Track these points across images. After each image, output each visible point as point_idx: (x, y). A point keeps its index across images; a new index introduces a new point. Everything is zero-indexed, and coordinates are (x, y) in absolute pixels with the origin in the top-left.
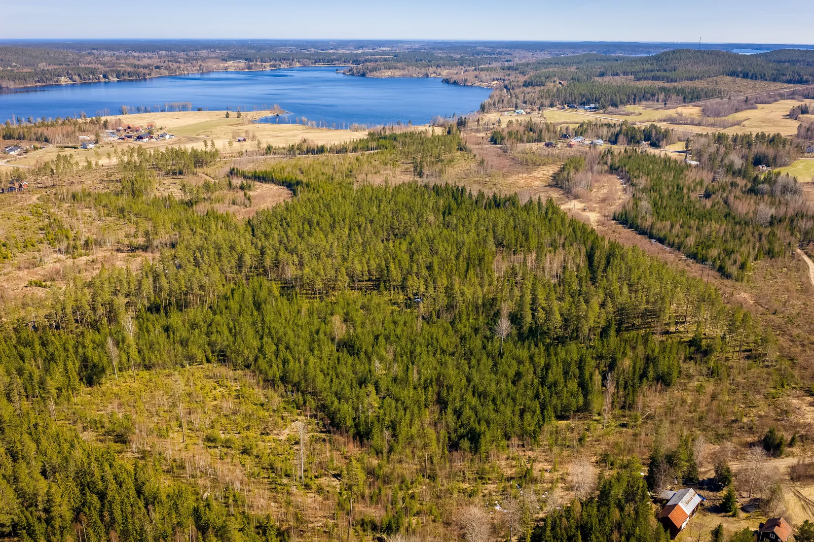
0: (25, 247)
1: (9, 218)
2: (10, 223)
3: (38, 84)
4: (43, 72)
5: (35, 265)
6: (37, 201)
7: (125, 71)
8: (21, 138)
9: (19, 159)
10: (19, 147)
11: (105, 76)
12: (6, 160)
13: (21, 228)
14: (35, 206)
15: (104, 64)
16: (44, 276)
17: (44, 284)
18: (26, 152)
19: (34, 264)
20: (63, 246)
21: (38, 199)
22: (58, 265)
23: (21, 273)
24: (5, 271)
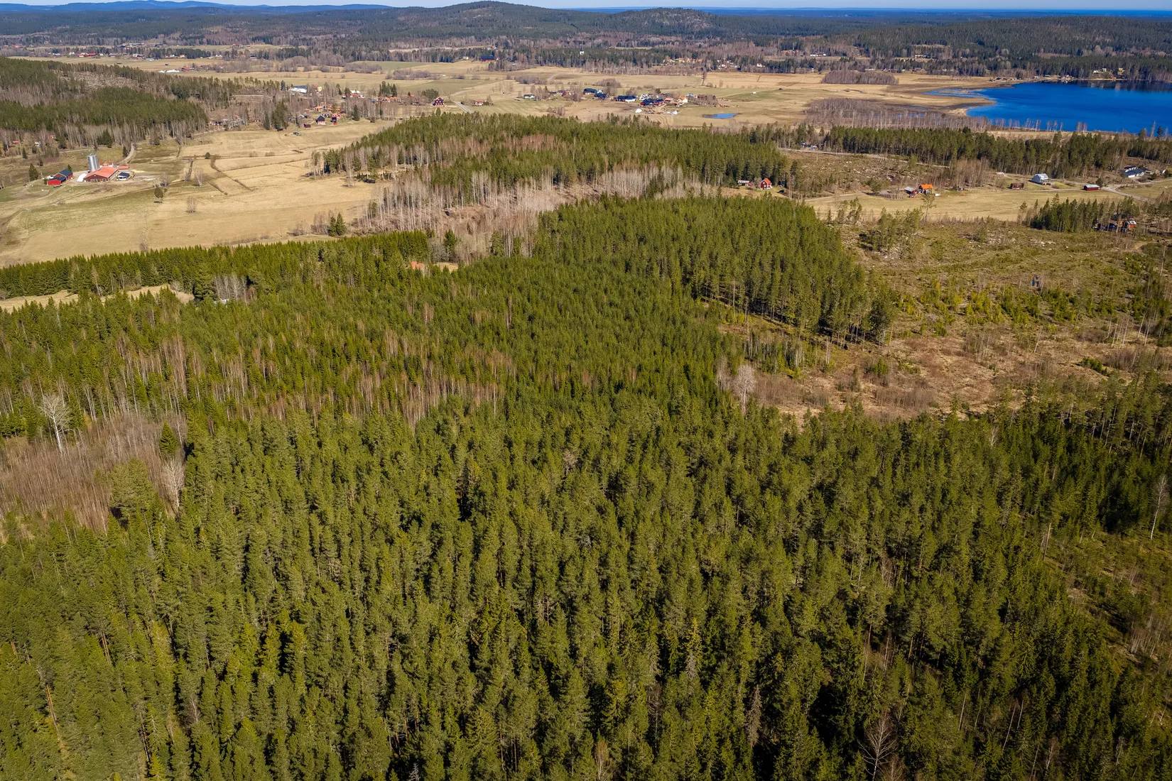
0: (1099, 310)
1: (1092, 266)
2: (1091, 273)
5: (1100, 339)
6: (1140, 252)
8: (1152, 157)
9: (1139, 186)
10: (1145, 170)
12: (1119, 186)
13: (1104, 283)
14: (1134, 258)
16: (1107, 357)
17: (1104, 368)
18: (1153, 177)
19: (1100, 337)
20: (1152, 323)
21: (1142, 248)
22: (1133, 347)
23: (1078, 345)
24: (1060, 336)
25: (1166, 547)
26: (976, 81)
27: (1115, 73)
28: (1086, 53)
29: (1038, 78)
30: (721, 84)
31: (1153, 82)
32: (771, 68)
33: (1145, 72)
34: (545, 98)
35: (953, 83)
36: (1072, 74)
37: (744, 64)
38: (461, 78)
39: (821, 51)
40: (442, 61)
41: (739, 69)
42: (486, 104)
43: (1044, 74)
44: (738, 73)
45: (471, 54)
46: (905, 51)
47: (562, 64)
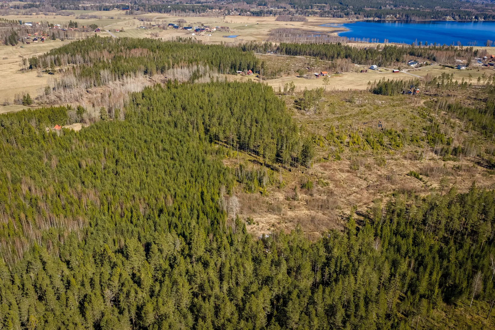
0: (412, 141)
1: (404, 115)
2: (404, 119)
3: (432, 20)
4: (438, 12)
5: (416, 158)
6: (424, 105)
7: (491, 15)
8: (420, 56)
9: (416, 70)
10: (417, 62)
11: (476, 18)
12: (408, 70)
13: (411, 124)
14: (422, 109)
15: (477, 9)
16: (420, 169)
17: (420, 176)
18: (421, 66)
19: (415, 157)
20: (439, 147)
21: (424, 103)
22: (432, 163)
23: (406, 162)
24: (396, 157)
25: (480, 312)
26: (340, 20)
27: (396, 16)
28: (383, 8)
29: (365, 19)
30: (231, 21)
31: (411, 20)
32: (254, 14)
33: (407, 16)
34: (150, 28)
35: (331, 21)
36: (379, 17)
37: (242, 12)
38: (112, 18)
39: (275, 6)
40: (104, 10)
41: (240, 15)
42: (121, 31)
43: (368, 17)
44: (239, 16)
45: (118, 7)
46: (310, 7)
47: (160, 12)
